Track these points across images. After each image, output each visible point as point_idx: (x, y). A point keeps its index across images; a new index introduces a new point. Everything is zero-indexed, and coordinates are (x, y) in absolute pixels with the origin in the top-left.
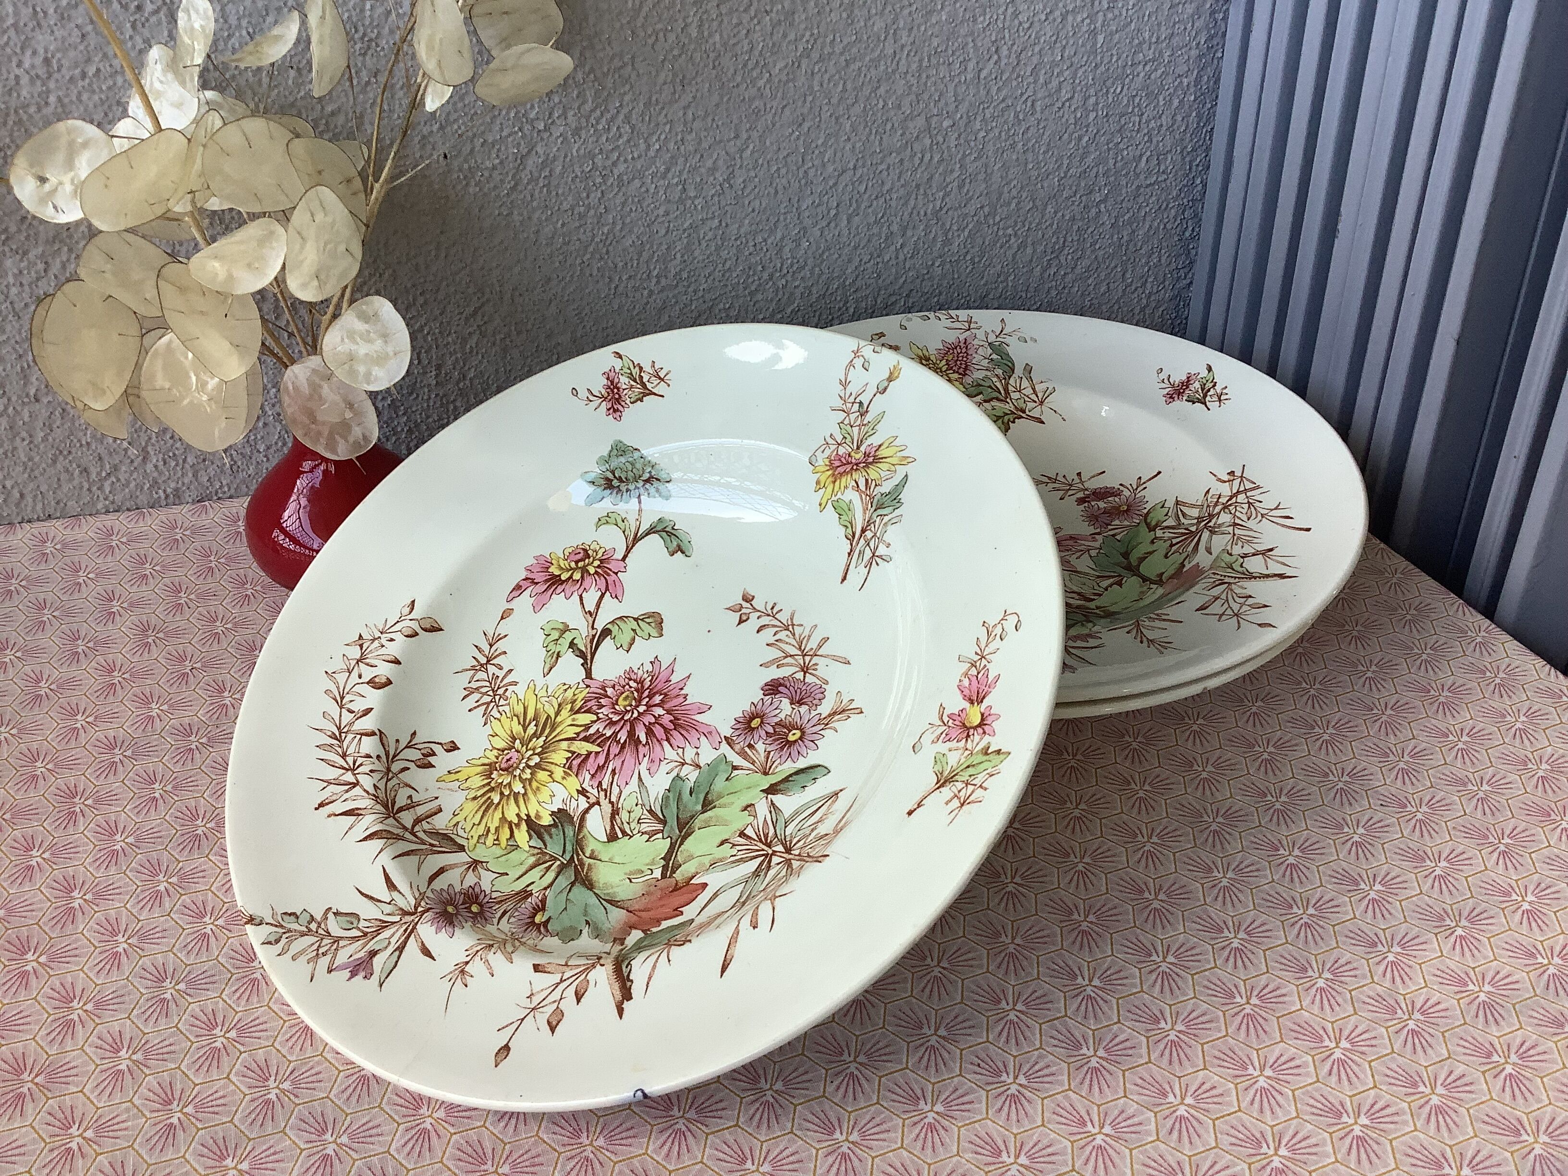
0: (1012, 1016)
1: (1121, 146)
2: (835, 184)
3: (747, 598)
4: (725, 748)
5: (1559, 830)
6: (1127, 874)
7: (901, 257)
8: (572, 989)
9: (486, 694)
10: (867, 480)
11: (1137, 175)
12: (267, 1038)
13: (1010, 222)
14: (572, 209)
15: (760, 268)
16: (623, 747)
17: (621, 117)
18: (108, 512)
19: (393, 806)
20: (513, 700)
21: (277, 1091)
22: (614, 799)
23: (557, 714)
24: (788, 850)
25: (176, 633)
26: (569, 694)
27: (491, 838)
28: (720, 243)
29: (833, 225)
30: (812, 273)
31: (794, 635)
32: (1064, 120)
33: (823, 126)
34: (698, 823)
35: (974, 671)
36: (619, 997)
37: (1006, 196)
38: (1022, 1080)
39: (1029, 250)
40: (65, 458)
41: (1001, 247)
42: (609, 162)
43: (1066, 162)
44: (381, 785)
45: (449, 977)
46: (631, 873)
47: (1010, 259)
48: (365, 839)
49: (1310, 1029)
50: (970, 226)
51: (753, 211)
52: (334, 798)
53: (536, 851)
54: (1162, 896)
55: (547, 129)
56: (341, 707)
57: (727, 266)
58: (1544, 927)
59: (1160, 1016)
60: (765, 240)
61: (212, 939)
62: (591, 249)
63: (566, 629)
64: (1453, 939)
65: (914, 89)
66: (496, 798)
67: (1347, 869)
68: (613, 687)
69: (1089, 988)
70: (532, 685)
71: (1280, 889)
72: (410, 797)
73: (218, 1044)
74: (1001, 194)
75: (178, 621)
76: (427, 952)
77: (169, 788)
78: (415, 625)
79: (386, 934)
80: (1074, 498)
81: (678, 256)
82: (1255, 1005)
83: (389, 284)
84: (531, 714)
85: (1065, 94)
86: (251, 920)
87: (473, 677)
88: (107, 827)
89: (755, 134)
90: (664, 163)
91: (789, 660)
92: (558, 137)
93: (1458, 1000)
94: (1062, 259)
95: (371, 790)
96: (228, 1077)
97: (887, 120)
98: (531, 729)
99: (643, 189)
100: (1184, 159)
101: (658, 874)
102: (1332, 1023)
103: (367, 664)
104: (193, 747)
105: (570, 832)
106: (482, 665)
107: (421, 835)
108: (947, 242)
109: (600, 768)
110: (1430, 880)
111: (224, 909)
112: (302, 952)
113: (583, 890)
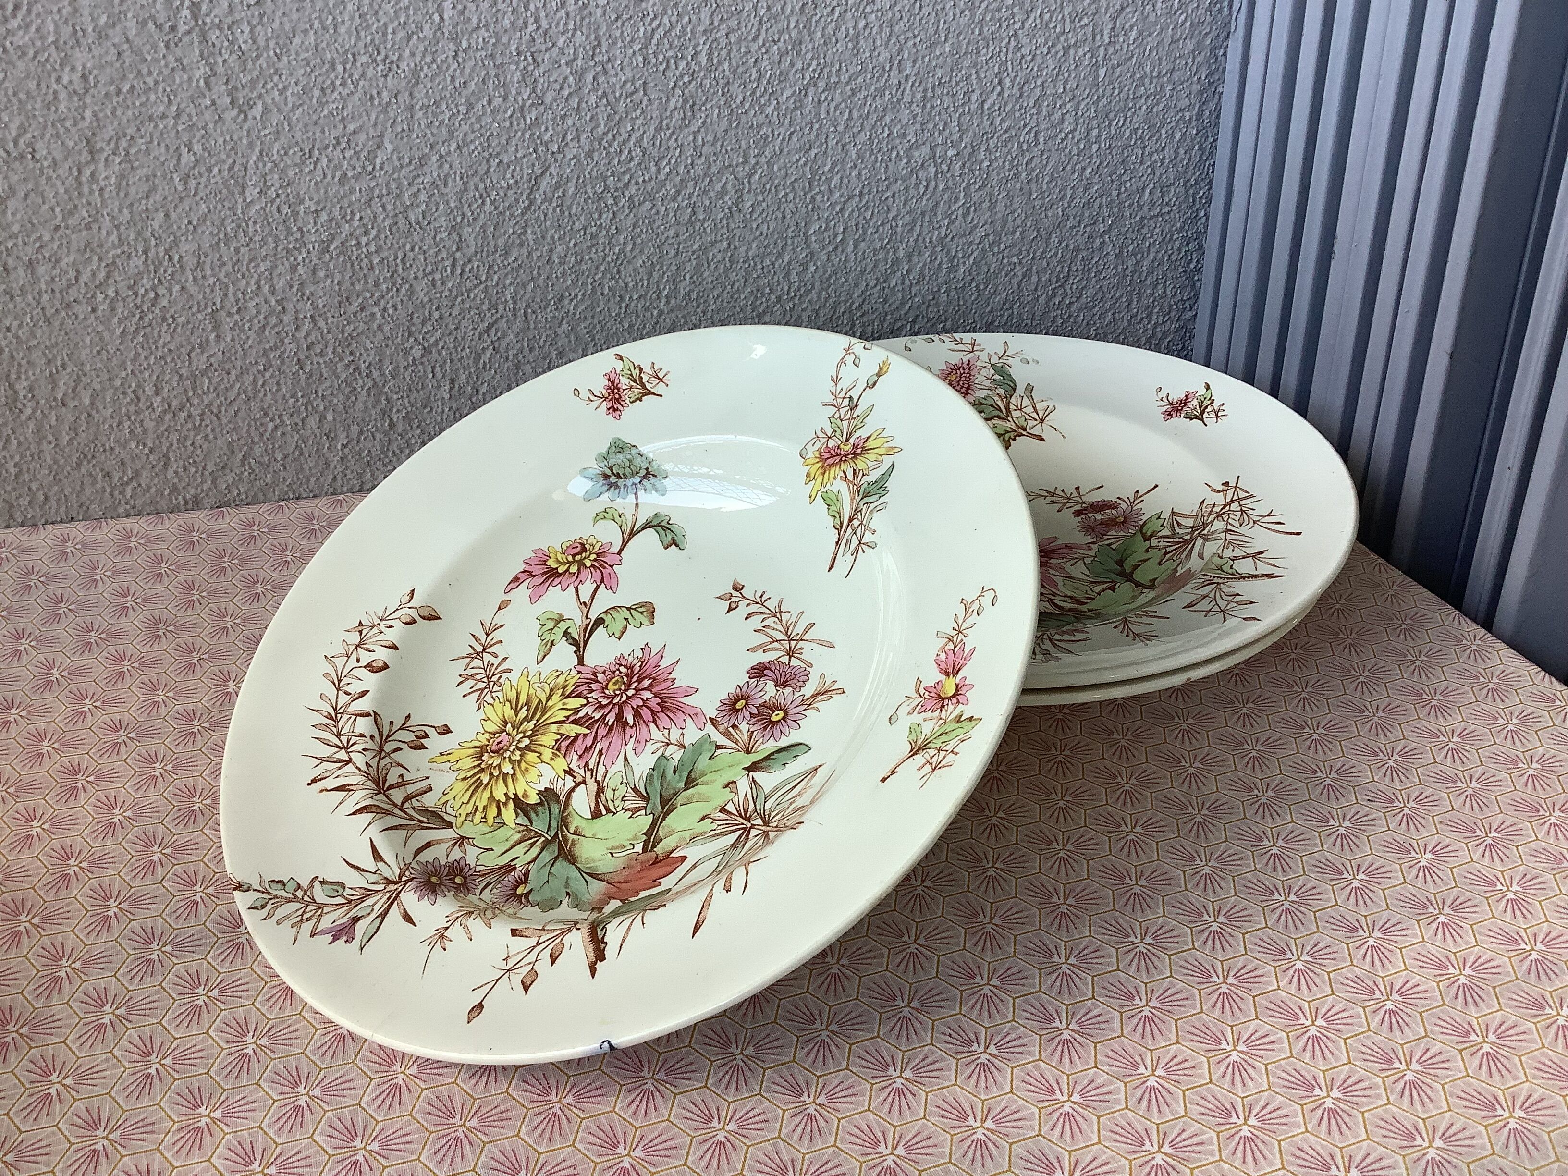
0: (986, 990)
1: (1124, 178)
2: (841, 210)
3: (738, 588)
4: (710, 728)
5: (1548, 824)
6: (1110, 861)
7: (907, 282)
8: (548, 951)
9: (480, 680)
10: (854, 470)
11: (1141, 207)
13: (1016, 251)
14: (585, 228)
15: (767, 290)
16: (611, 728)
17: (633, 140)
18: (128, 516)
19: (384, 783)
20: (507, 687)
21: (254, 1046)
22: (599, 778)
23: (549, 698)
24: (766, 823)
25: (186, 627)
26: (561, 680)
27: (479, 815)
28: (728, 265)
29: (840, 249)
30: (819, 297)
31: (781, 621)
32: (1067, 151)
33: (830, 152)
34: (680, 799)
35: (951, 646)
36: (592, 958)
37: (1010, 224)
38: (992, 1049)
39: (1034, 279)
40: (89, 462)
41: (1006, 275)
42: (620, 185)
43: (1069, 192)
44: (374, 763)
45: (428, 942)
46: (613, 848)
47: (1015, 287)
48: (353, 814)
49: (1286, 1008)
50: (975, 254)
51: (761, 233)
52: (326, 774)
53: (522, 828)
54: (1143, 882)
55: (560, 151)
56: (338, 690)
57: (736, 287)
58: (1529, 916)
59: (1135, 993)
60: (773, 264)
61: (201, 906)
62: (602, 268)
63: (561, 619)
64: (1435, 925)
65: (919, 118)
66: (485, 778)
67: (1330, 858)
68: (604, 673)
69: (1065, 966)
70: (525, 672)
71: (1263, 877)
72: (402, 776)
73: (200, 1002)
74: (1005, 224)
75: (188, 617)
76: (408, 918)
77: (169, 767)
78: (414, 614)
79: (370, 901)
80: (1072, 510)
81: (688, 277)
82: (1231, 985)
83: (405, 299)
84: (523, 699)
85: (1067, 126)
86: (239, 887)
87: (468, 664)
88: (107, 802)
89: (763, 160)
90: (675, 186)
91: (775, 645)
92: (571, 159)
93: (1438, 983)
94: (1068, 287)
95: (364, 768)
96: (207, 1033)
97: (892, 148)
98: (523, 713)
99: (653, 211)
100: (1187, 191)
101: (639, 848)
102: (1309, 1002)
103: (366, 650)
104: (195, 730)
105: (555, 809)
106: (478, 654)
107: (410, 811)
108: (952, 269)
109: (587, 749)
110: (1414, 871)
111: (215, 878)
112: (286, 918)
113: (565, 863)
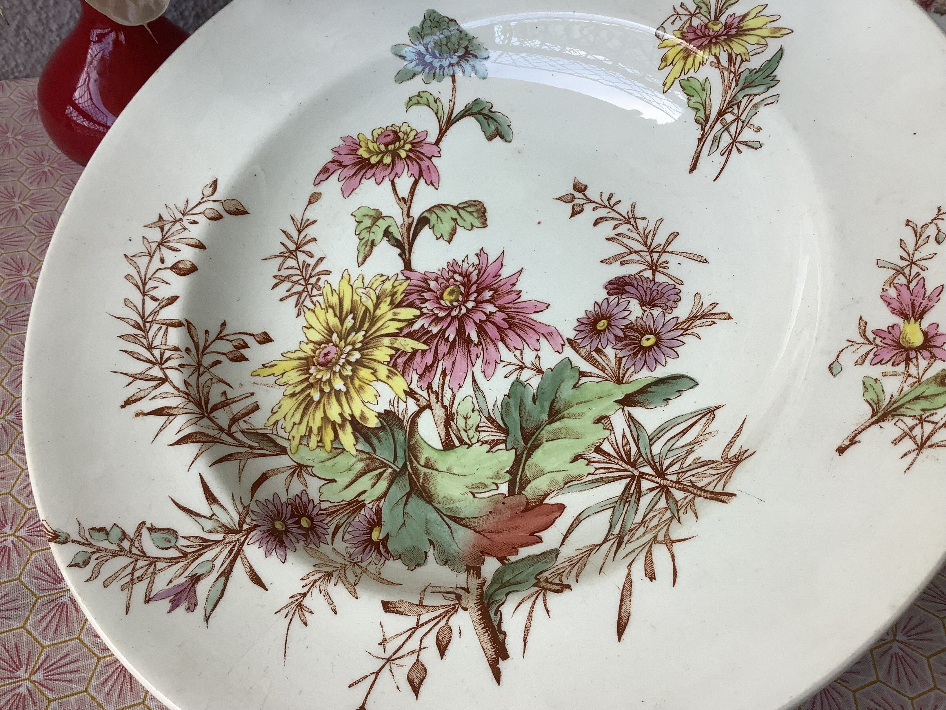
3: (580, 188)
4: (569, 352)
8: (432, 637)
9: (297, 282)
10: (730, 55)
12: (80, 681)
16: (453, 345)
19: (207, 404)
20: (327, 290)
22: (447, 403)
23: (377, 306)
24: (661, 474)
26: (388, 286)
27: (314, 440)
31: (637, 228)
34: (545, 434)
35: (902, 280)
36: (491, 653)
44: (193, 381)
45: (285, 612)
46: (474, 486)
48: (178, 443)
52: (142, 394)
53: (364, 456)
56: (144, 294)
63: (378, 216)
66: (316, 395)
68: (436, 280)
70: (346, 275)
72: (224, 393)
73: (23, 690)
76: (256, 580)
78: (218, 207)
79: (209, 555)
84: (347, 306)
86: (56, 537)
87: (283, 263)
91: (634, 257)
95: (183, 388)
98: (349, 322)
101: (504, 489)
103: (170, 248)
105: (400, 436)
106: (291, 252)
107: (239, 436)
109: (429, 368)
111: (26, 517)
112: (115, 577)
113: (421, 502)
